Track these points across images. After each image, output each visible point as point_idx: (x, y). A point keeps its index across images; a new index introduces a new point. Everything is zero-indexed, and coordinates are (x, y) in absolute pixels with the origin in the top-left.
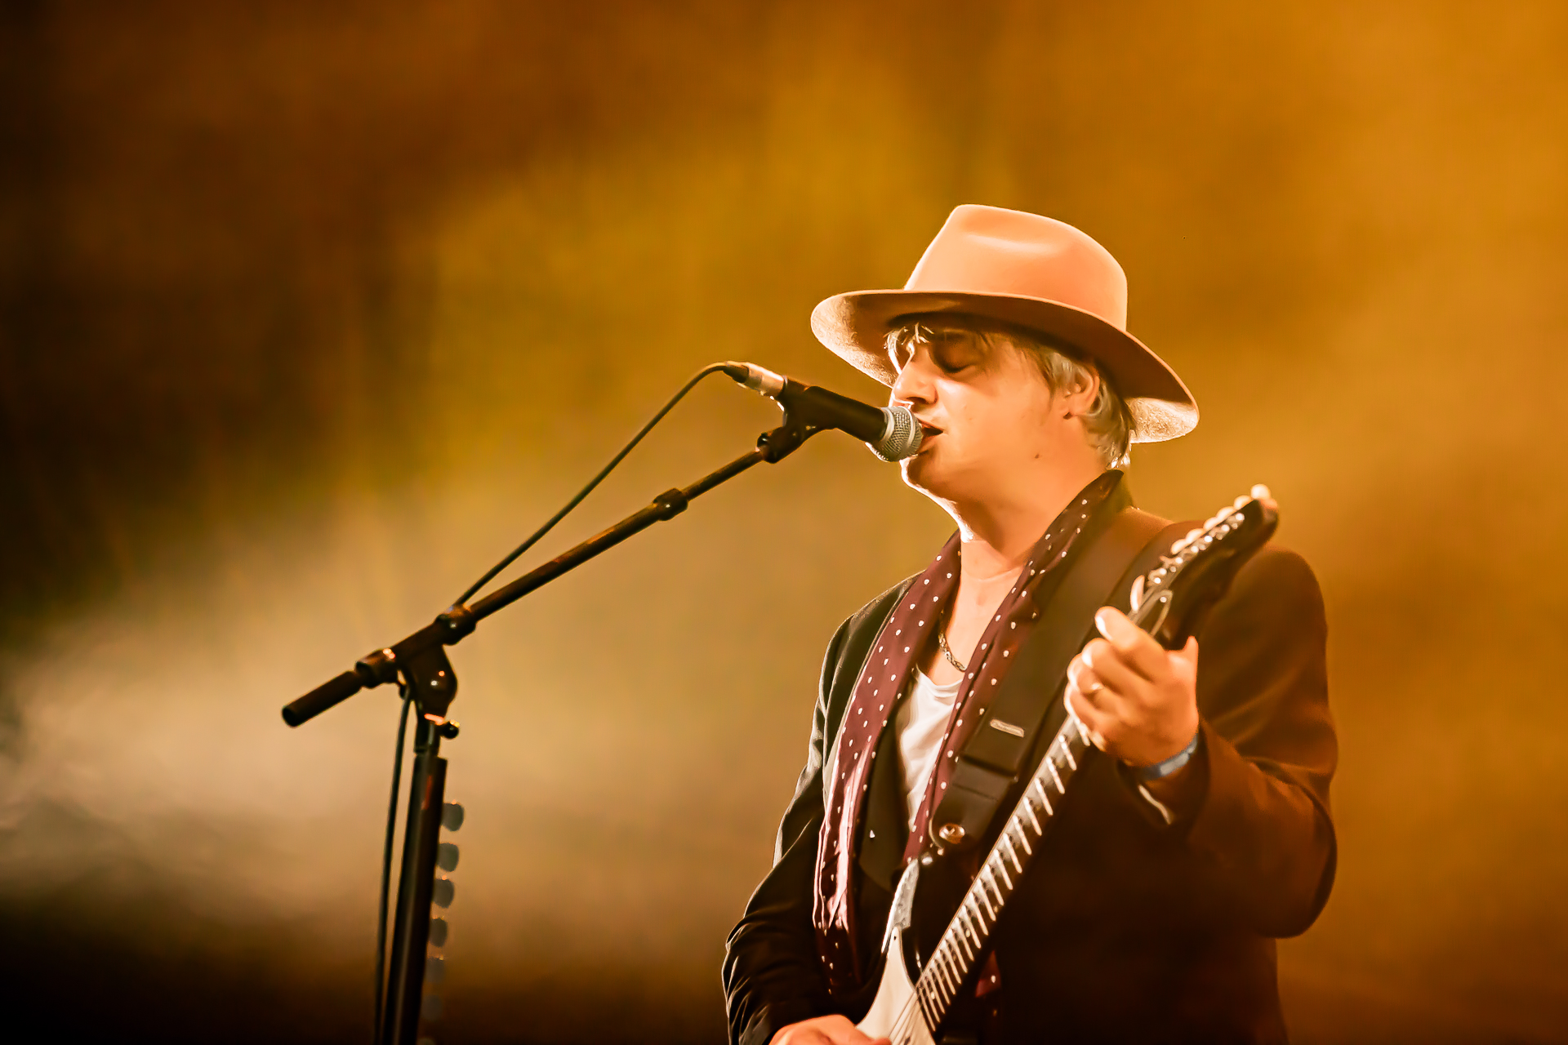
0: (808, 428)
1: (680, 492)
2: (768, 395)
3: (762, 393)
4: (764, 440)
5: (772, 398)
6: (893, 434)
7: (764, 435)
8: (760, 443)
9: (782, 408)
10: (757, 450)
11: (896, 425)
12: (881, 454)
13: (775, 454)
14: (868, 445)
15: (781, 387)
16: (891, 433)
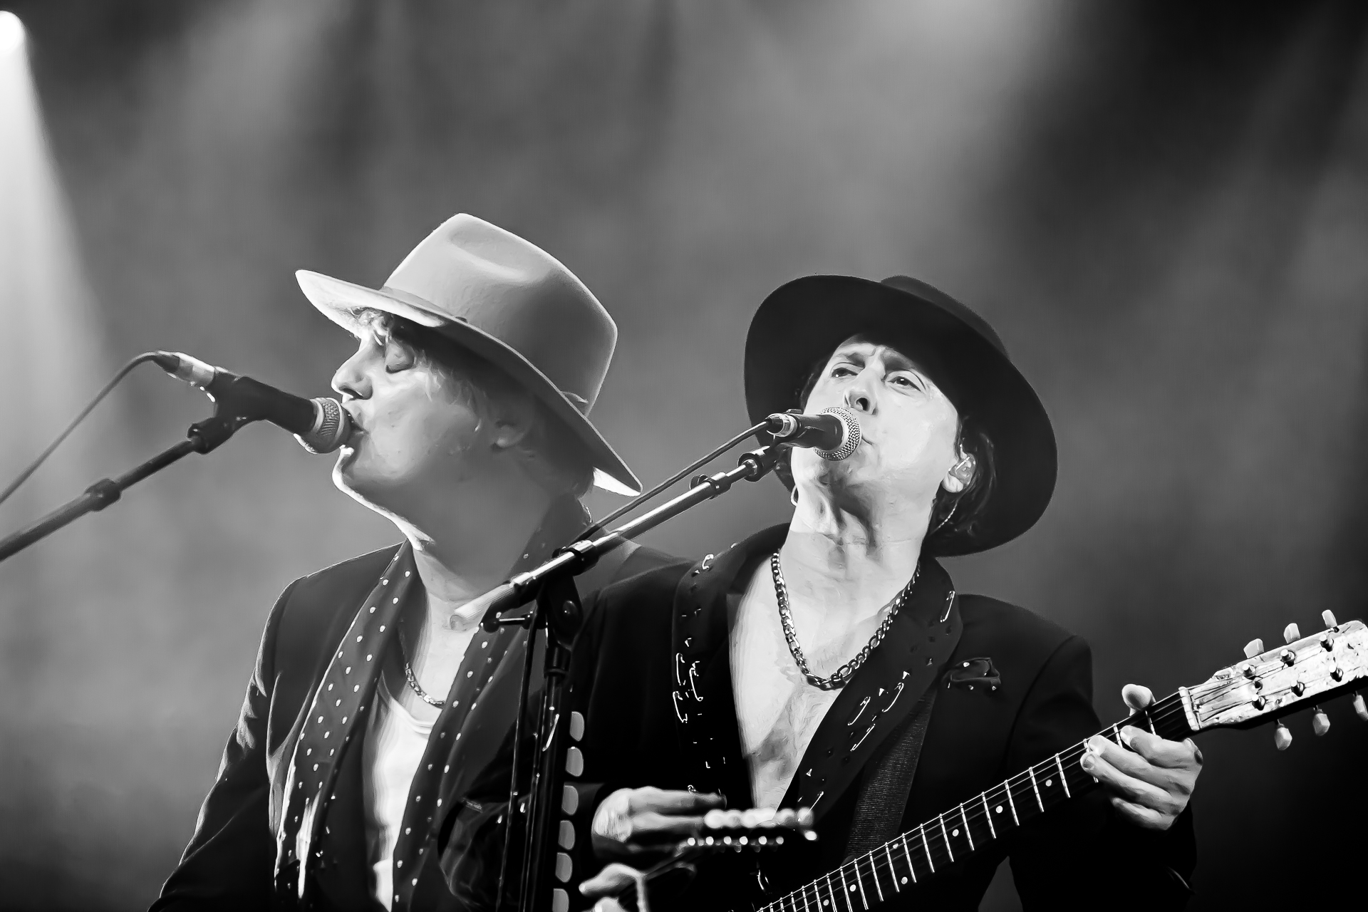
0: (238, 419)
1: (113, 483)
2: (198, 385)
3: (192, 383)
4: (196, 430)
5: (202, 388)
6: (322, 426)
7: (195, 426)
8: (191, 434)
9: (213, 399)
10: (189, 440)
11: (325, 416)
12: (310, 446)
13: (207, 445)
14: (296, 436)
15: (211, 377)
16: (320, 426)
